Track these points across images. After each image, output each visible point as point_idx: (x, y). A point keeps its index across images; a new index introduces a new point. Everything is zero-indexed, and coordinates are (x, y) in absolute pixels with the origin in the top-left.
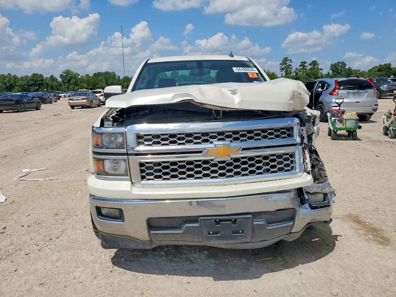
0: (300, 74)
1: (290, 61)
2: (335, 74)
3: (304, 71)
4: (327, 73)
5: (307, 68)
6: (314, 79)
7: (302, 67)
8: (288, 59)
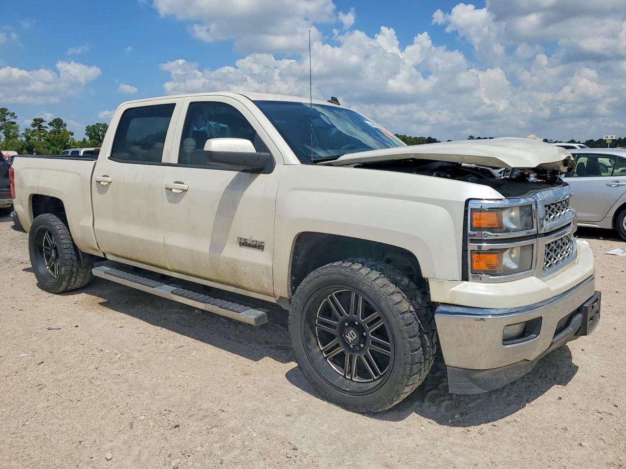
0: (35, 140)
1: (11, 115)
2: (95, 142)
3: (42, 134)
4: (81, 140)
5: (46, 129)
6: (60, 149)
7: (36, 128)
8: (7, 112)
